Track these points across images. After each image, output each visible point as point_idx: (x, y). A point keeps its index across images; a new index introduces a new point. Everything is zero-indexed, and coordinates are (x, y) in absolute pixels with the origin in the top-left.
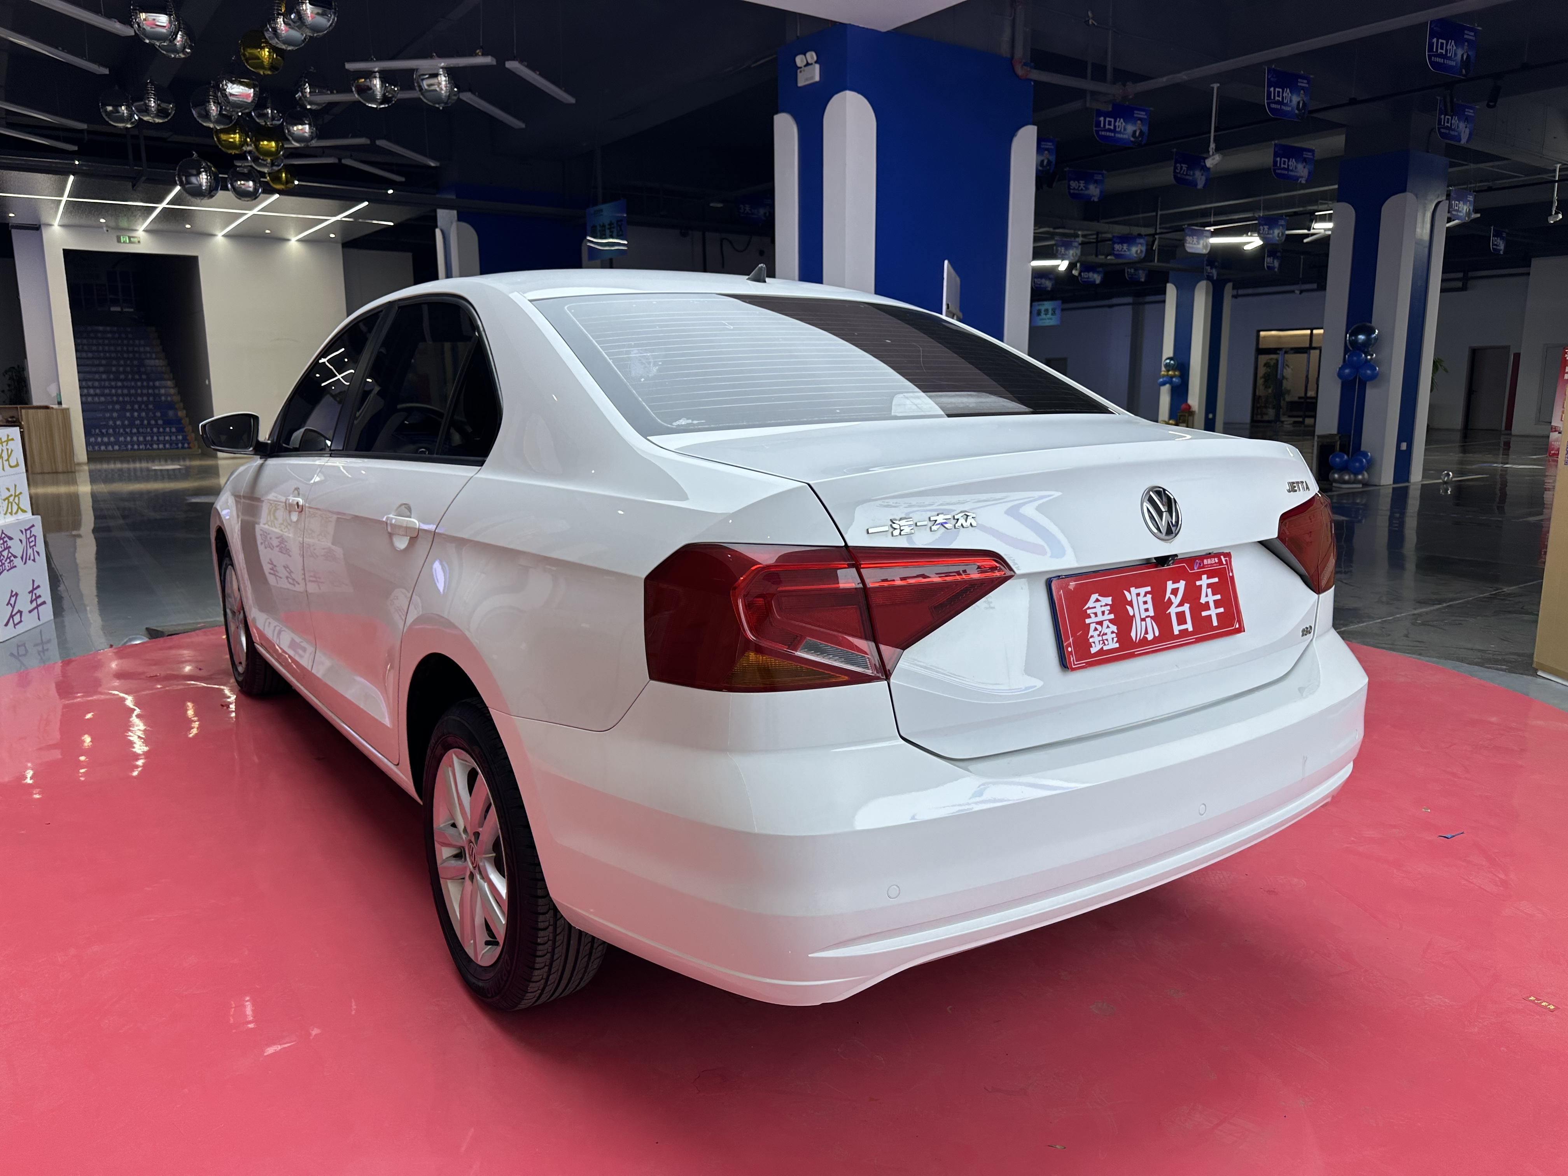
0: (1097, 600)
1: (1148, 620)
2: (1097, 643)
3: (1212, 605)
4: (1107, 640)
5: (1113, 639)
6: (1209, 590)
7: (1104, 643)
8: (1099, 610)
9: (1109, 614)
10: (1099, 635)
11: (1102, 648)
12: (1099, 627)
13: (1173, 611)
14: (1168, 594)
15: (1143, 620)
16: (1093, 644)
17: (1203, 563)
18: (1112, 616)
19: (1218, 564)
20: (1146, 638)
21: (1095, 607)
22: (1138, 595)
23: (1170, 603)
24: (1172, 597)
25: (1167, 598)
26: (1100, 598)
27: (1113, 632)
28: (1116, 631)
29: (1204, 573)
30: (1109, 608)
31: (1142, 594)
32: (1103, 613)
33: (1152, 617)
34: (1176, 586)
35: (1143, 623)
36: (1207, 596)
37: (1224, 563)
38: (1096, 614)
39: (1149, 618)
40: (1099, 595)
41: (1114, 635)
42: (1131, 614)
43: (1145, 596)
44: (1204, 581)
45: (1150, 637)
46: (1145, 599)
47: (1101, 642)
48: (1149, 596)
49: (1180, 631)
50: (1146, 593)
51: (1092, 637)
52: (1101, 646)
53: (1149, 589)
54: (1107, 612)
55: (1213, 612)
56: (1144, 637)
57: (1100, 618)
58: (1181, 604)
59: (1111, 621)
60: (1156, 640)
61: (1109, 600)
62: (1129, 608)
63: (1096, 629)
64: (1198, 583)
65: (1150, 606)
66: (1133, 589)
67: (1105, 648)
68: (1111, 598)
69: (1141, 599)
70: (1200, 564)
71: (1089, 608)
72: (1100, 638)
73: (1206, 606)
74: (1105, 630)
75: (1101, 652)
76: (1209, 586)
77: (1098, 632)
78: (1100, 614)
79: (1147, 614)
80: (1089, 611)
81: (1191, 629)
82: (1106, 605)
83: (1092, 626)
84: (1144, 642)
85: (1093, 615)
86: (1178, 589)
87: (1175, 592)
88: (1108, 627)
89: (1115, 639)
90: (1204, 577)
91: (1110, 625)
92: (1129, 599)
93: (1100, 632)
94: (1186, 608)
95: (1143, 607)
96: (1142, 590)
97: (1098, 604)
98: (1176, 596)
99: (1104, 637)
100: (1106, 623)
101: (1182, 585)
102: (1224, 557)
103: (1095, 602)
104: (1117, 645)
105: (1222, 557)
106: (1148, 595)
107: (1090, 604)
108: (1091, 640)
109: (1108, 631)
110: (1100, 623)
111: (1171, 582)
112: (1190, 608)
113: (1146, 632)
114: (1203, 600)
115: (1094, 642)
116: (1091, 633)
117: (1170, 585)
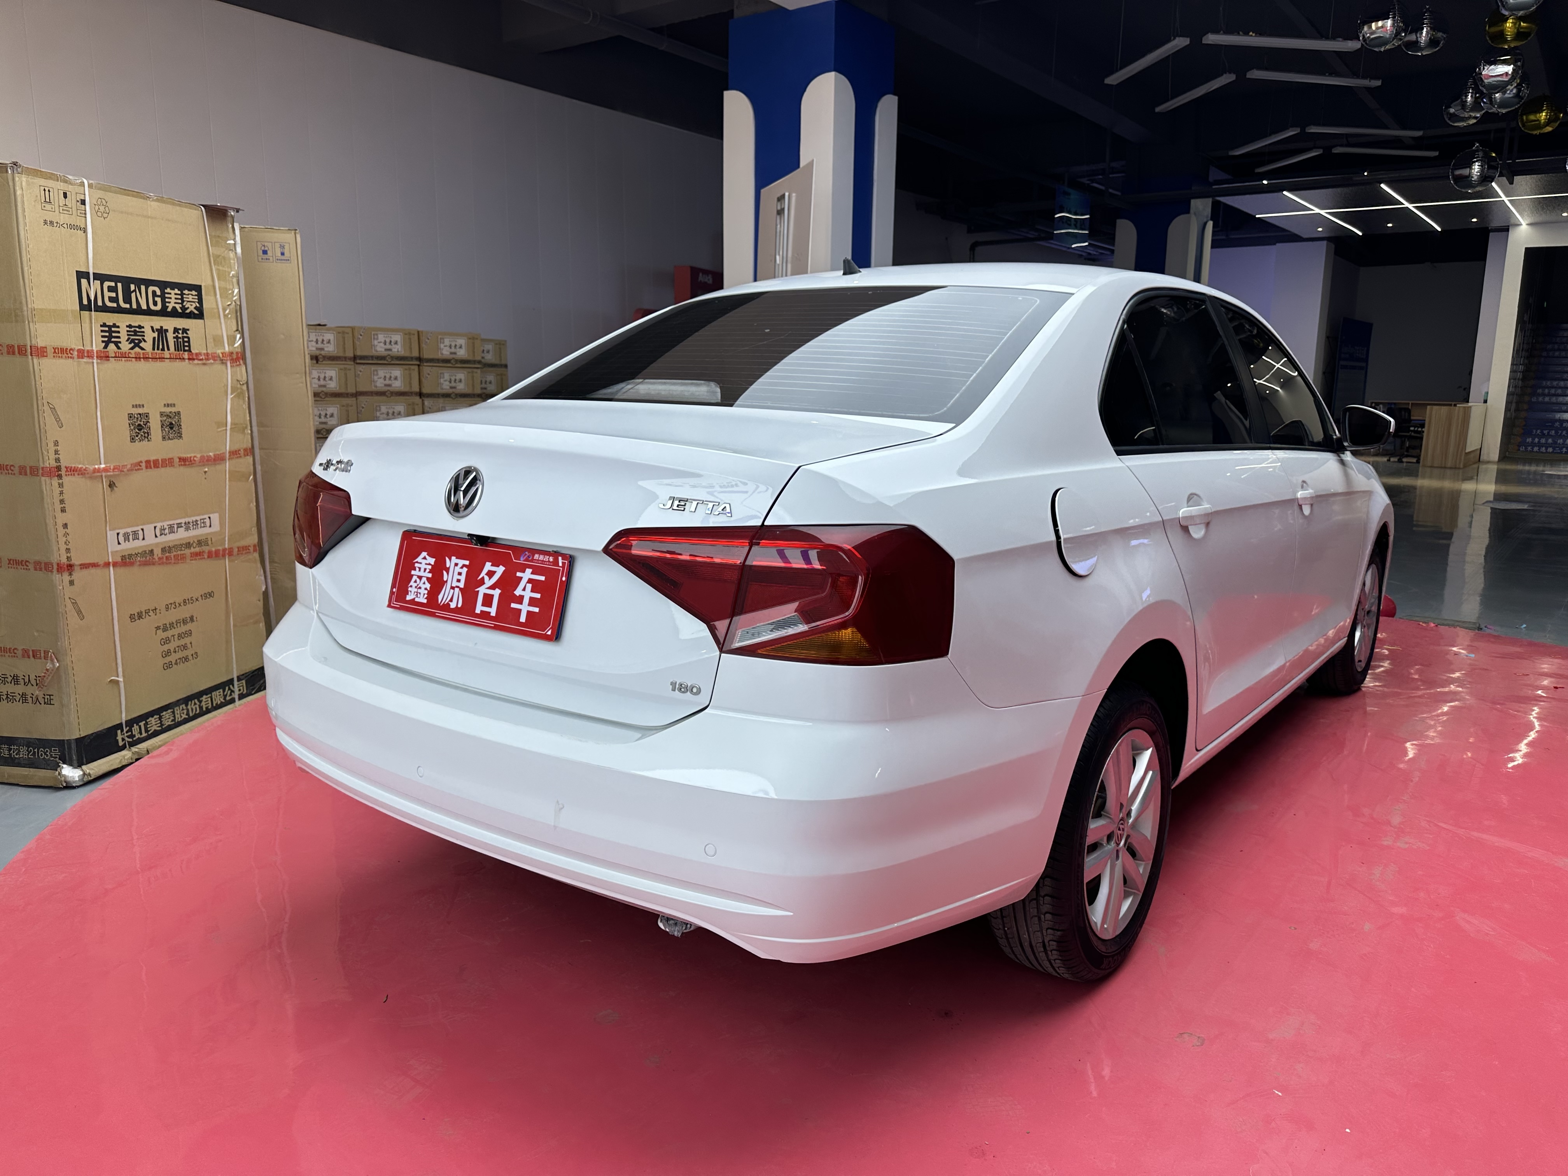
0: (425, 558)
1: (457, 590)
2: (413, 592)
3: (526, 601)
4: (420, 593)
5: (424, 594)
6: (529, 586)
7: (417, 595)
8: (423, 566)
9: (429, 572)
10: (416, 587)
11: (414, 599)
12: (418, 580)
13: (482, 590)
14: (483, 574)
15: (453, 588)
16: (410, 593)
17: (533, 556)
18: (430, 575)
19: (551, 564)
20: (449, 605)
21: (421, 563)
22: (456, 565)
23: (482, 582)
24: (486, 578)
25: (480, 577)
26: (427, 557)
27: (426, 589)
28: (429, 589)
29: (530, 567)
30: (430, 567)
31: (460, 565)
32: (425, 570)
33: (461, 589)
34: (494, 569)
35: (452, 591)
36: (524, 589)
37: (560, 564)
38: (420, 568)
39: (458, 589)
40: (427, 554)
41: (426, 592)
42: (445, 579)
43: (462, 568)
44: (527, 575)
45: (453, 605)
46: (460, 570)
47: (416, 594)
48: (465, 570)
49: (481, 611)
50: (464, 566)
51: (411, 586)
52: (415, 596)
53: (467, 563)
54: (428, 570)
55: (525, 608)
56: (448, 603)
57: (421, 573)
58: (492, 587)
59: (428, 579)
60: (457, 610)
61: (432, 561)
62: (445, 573)
63: (415, 582)
64: (519, 574)
65: (463, 578)
66: (453, 558)
67: (417, 600)
68: (434, 559)
69: (458, 569)
70: (529, 557)
71: (417, 562)
72: (416, 590)
73: (520, 600)
74: (421, 585)
75: (413, 601)
76: (530, 581)
77: (416, 584)
78: (422, 570)
79: (458, 584)
80: (416, 565)
81: (493, 614)
82: (429, 564)
83: (415, 578)
84: (446, 607)
85: (417, 569)
86: (495, 572)
87: (491, 574)
88: (424, 583)
89: (426, 596)
90: (528, 571)
91: (426, 582)
92: (448, 566)
93: (418, 585)
94: (497, 593)
95: (456, 577)
96: (462, 562)
97: (424, 561)
98: (490, 579)
99: (419, 591)
100: (424, 579)
101: (500, 570)
102: (562, 559)
103: (423, 558)
104: (425, 601)
105: (560, 558)
106: (464, 568)
107: (419, 559)
108: (410, 589)
109: (423, 587)
110: (420, 578)
111: (491, 564)
112: (500, 595)
113: (451, 600)
114: (518, 592)
115: (411, 591)
116: (412, 583)
117: (488, 566)
